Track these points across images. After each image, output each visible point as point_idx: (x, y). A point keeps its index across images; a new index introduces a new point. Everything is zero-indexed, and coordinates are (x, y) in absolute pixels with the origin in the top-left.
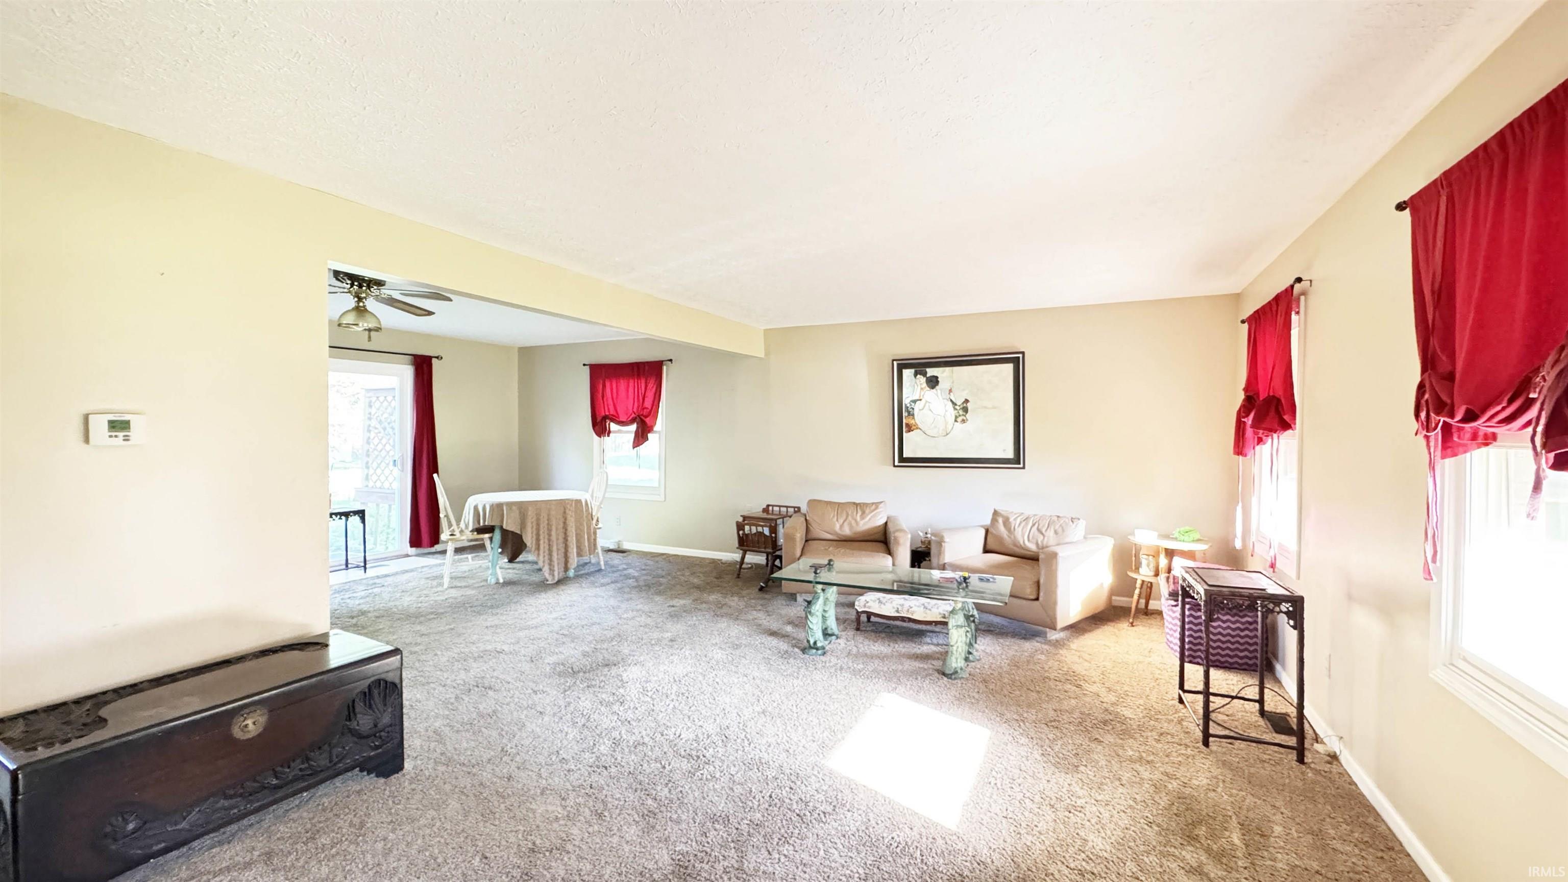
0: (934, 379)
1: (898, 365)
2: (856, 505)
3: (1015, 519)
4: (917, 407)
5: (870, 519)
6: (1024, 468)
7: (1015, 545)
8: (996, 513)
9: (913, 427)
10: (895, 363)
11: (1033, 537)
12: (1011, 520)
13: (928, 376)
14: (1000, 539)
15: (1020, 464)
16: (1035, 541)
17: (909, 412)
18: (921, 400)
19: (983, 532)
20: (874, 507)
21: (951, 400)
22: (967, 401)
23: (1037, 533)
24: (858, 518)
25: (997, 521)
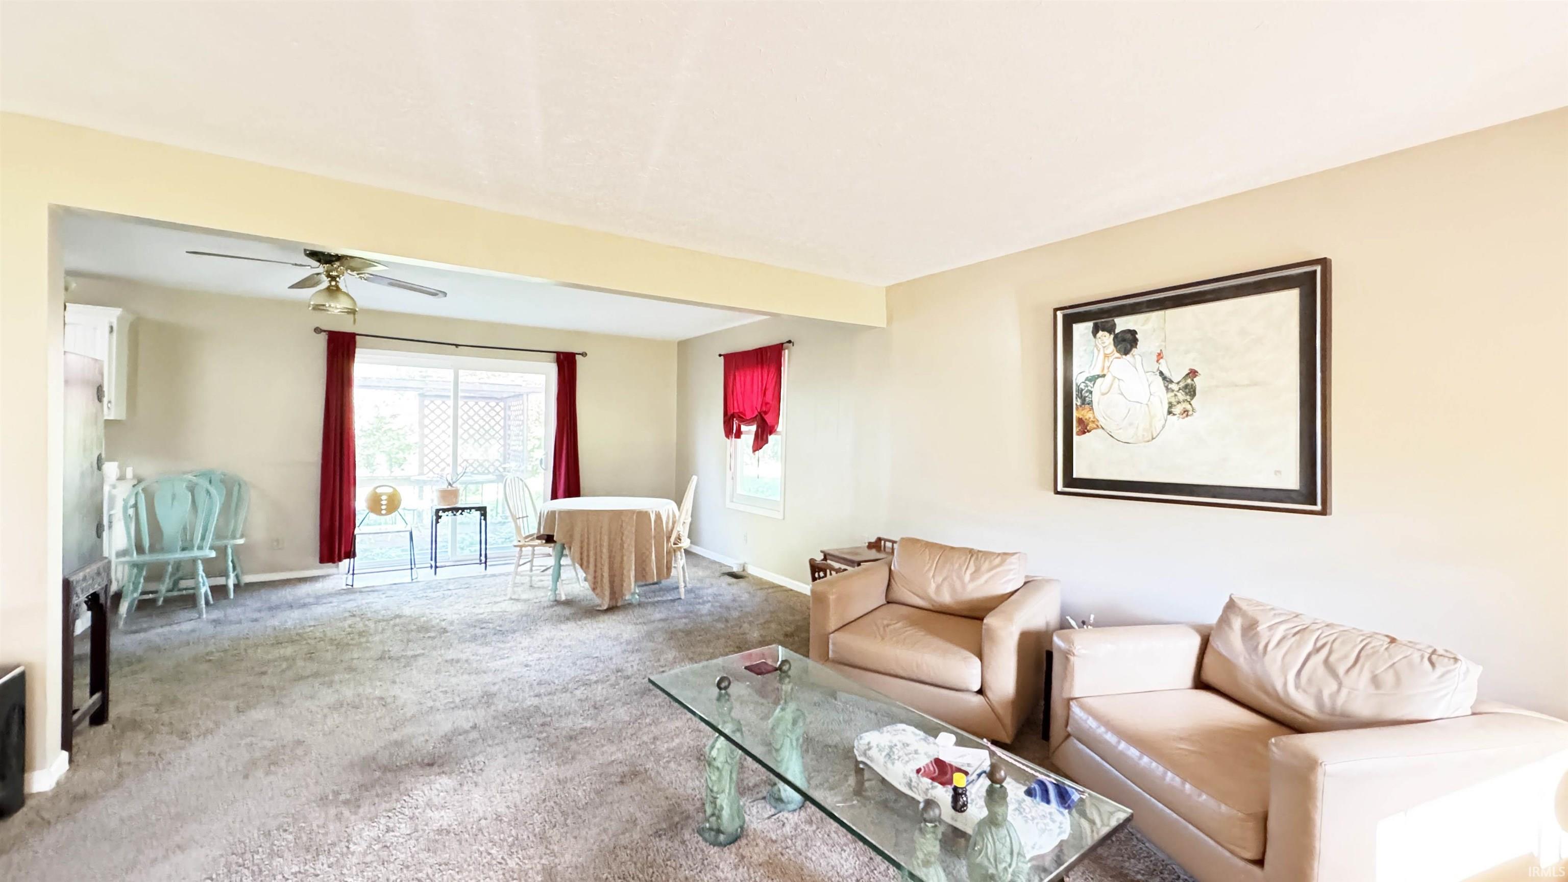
0: (1129, 336)
1: (1065, 317)
2: (971, 552)
3: (1270, 628)
4: (1098, 388)
5: (986, 582)
6: (1324, 512)
7: (1262, 687)
8: (1231, 606)
9: (1091, 425)
10: (1060, 315)
11: (1310, 681)
12: (1262, 628)
13: (1117, 331)
14: (1228, 664)
15: (1315, 504)
16: (1313, 690)
17: (1083, 400)
18: (1104, 376)
19: (1196, 641)
20: (998, 560)
21: (1161, 373)
22: (1193, 373)
23: (1321, 671)
24: (967, 578)
25: (1229, 625)
